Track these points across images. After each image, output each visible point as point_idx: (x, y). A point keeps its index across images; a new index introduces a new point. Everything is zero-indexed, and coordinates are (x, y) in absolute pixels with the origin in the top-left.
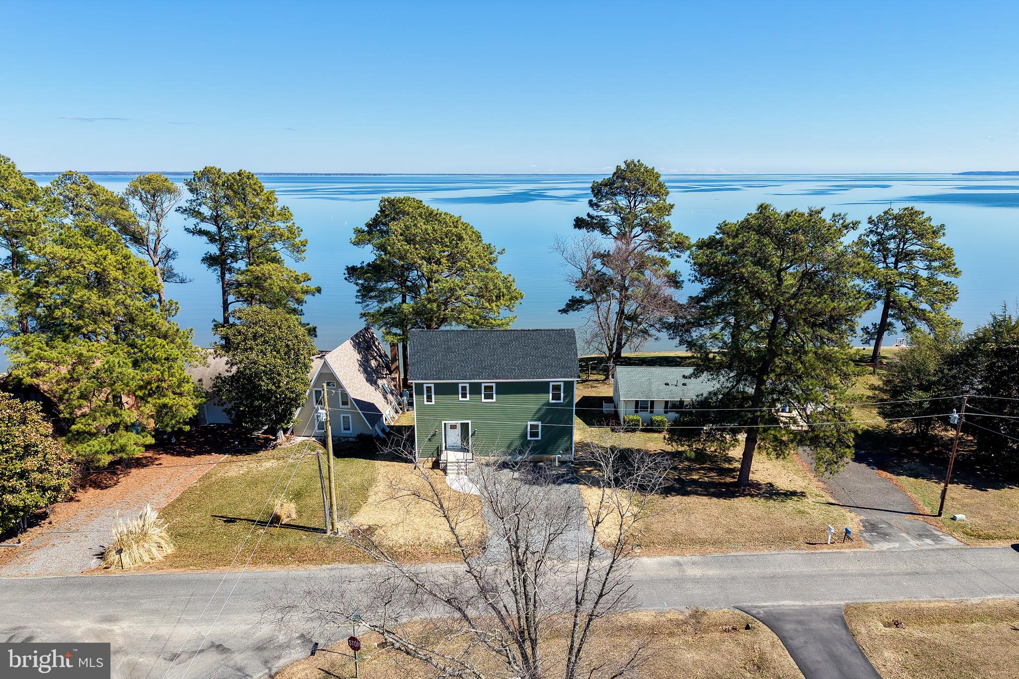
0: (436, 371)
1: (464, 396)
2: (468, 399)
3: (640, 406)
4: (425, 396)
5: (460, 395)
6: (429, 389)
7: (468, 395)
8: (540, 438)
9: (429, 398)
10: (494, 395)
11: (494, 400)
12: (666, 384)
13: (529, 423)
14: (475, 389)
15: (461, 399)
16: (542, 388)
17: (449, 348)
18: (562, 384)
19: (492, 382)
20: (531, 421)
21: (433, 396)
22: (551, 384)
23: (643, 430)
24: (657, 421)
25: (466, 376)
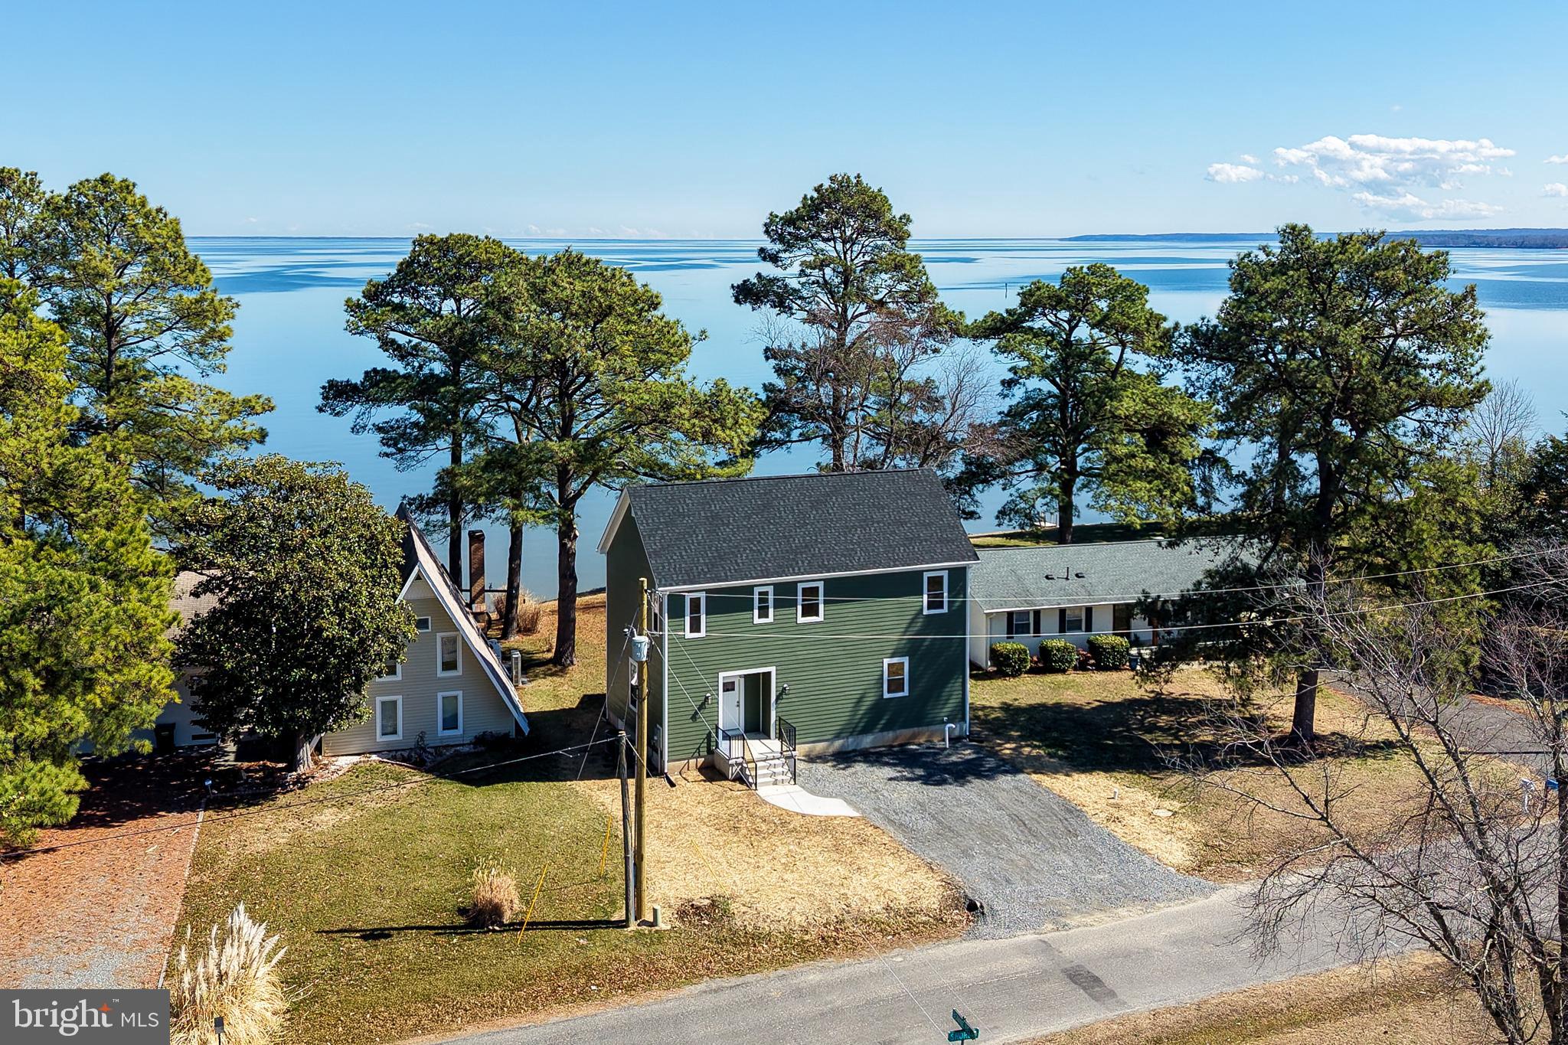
0: (706, 564)
1: (764, 612)
2: (771, 619)
3: (1015, 623)
4: (687, 619)
5: (756, 612)
6: (695, 603)
7: (771, 611)
8: (906, 693)
9: (695, 627)
10: (821, 607)
11: (821, 618)
12: (1047, 577)
13: (886, 661)
14: (785, 595)
15: (757, 620)
16: (908, 584)
17: (715, 516)
18: (945, 574)
19: (815, 579)
20: (893, 656)
21: (703, 618)
22: (926, 575)
23: (1034, 671)
24: (1058, 650)
25: (767, 570)
